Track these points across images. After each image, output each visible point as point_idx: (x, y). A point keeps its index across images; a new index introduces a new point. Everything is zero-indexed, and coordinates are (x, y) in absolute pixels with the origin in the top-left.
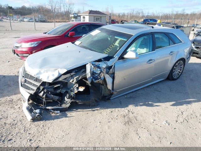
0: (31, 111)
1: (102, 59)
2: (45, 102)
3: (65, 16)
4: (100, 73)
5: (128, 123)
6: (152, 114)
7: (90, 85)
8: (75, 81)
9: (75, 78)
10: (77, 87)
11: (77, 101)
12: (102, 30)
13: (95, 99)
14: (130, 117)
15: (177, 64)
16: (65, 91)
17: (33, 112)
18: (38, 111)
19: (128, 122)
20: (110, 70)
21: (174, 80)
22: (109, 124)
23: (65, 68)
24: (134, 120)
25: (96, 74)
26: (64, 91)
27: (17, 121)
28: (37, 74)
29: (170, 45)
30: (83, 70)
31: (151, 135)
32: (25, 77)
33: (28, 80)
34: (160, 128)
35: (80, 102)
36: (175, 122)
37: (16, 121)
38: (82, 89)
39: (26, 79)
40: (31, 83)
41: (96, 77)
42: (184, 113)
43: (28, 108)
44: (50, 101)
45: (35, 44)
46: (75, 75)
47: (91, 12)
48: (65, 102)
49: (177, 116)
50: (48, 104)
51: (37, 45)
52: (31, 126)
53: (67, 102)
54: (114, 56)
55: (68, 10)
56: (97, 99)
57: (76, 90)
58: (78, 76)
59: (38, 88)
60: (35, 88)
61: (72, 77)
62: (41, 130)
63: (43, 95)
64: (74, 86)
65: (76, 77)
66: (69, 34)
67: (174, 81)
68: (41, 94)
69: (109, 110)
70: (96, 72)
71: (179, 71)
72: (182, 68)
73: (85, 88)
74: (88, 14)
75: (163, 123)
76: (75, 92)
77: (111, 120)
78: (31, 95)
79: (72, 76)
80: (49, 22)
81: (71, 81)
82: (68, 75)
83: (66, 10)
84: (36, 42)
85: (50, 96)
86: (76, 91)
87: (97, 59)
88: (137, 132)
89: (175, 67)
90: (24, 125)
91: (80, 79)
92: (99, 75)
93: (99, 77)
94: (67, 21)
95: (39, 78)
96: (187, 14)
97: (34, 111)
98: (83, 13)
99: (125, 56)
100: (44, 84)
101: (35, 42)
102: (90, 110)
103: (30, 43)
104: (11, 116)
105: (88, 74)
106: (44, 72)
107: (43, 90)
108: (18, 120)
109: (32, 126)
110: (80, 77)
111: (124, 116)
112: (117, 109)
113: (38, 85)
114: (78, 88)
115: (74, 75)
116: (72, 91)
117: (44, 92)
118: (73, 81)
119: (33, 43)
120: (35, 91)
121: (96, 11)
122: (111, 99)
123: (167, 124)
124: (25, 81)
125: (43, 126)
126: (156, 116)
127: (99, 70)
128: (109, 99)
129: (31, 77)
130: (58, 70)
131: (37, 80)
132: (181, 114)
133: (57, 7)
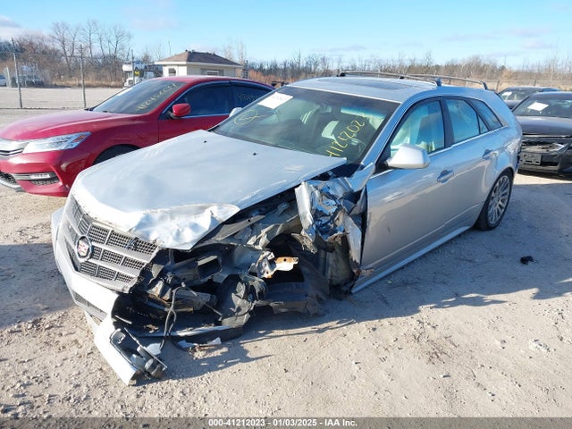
0: (127, 349)
1: (331, 174)
2: (172, 316)
3: (107, 69)
4: (335, 213)
5: (438, 357)
6: (486, 324)
7: (313, 250)
8: (264, 240)
9: (264, 232)
10: (269, 258)
11: (272, 304)
12: (296, 94)
13: (317, 296)
14: (431, 338)
15: (498, 184)
16: (226, 276)
17: (138, 354)
18: (154, 349)
19: (436, 353)
20: (356, 203)
21: (490, 228)
22: (386, 365)
23: (233, 204)
24: (448, 348)
25: (325, 215)
26: (221, 276)
27: (87, 386)
28: (140, 226)
29: (480, 134)
30: (284, 206)
31: (520, 386)
32: (91, 241)
33: (104, 247)
34: (530, 361)
35: (281, 307)
36: (558, 340)
37: (84, 388)
38: (286, 265)
39: (94, 244)
40: (116, 258)
41: (323, 225)
42: (564, 315)
43: (114, 341)
44: (184, 310)
45: (69, 141)
46: (264, 223)
47: (192, 56)
48: (235, 311)
49: (553, 324)
50: (184, 320)
51: (75, 145)
52: (142, 398)
53: (239, 309)
54: (362, 163)
55: (113, 52)
56: (320, 295)
57: (267, 268)
58: (271, 226)
59: (145, 273)
60: (134, 274)
61: (253, 229)
62: (182, 408)
63: (163, 292)
64: (262, 257)
65: (266, 230)
66: (171, 110)
67: (492, 232)
68: (156, 290)
69: (363, 326)
70: (325, 212)
71: (500, 203)
72: (507, 196)
73: (299, 261)
74: (185, 63)
75: (531, 348)
76: (266, 276)
77: (386, 354)
78: (121, 294)
79: (252, 226)
80: (56, 86)
81: (251, 242)
82: (243, 224)
83: (107, 52)
84: (74, 136)
85: (186, 293)
86: (268, 273)
87: (318, 174)
88: (478, 380)
89: (493, 194)
90: (117, 397)
91: (277, 233)
92: (333, 218)
93: (332, 226)
94: (113, 83)
95: (147, 238)
96: (438, 67)
97: (138, 349)
98: (169, 59)
99: (391, 162)
100: (163, 256)
101: (69, 136)
102: (309, 329)
103: (50, 140)
104: (59, 370)
105: (305, 218)
106: (162, 218)
107: (162, 275)
108: (91, 385)
109: (147, 398)
110: (277, 227)
111: (417, 339)
112: (385, 322)
113: (143, 261)
114: (272, 263)
115: (258, 222)
116: (255, 274)
117: (165, 283)
118: (257, 243)
119: (64, 137)
120: (135, 281)
121: (208, 53)
122: (353, 291)
123: (544, 350)
124: (93, 252)
125: (182, 392)
126: (501, 329)
127: (334, 202)
128: (349, 293)
129: (116, 238)
130: (210, 209)
131: (137, 244)
132: (560, 317)
133: (78, 44)
